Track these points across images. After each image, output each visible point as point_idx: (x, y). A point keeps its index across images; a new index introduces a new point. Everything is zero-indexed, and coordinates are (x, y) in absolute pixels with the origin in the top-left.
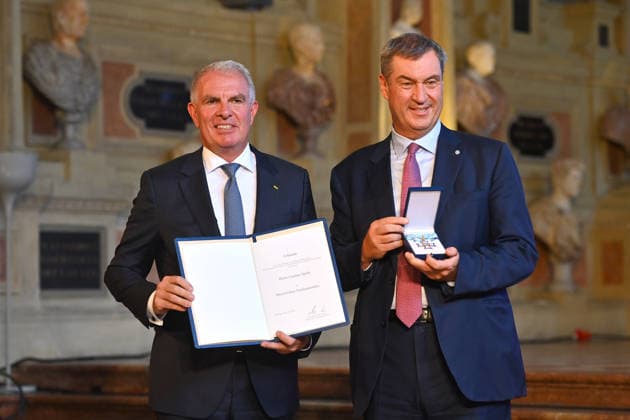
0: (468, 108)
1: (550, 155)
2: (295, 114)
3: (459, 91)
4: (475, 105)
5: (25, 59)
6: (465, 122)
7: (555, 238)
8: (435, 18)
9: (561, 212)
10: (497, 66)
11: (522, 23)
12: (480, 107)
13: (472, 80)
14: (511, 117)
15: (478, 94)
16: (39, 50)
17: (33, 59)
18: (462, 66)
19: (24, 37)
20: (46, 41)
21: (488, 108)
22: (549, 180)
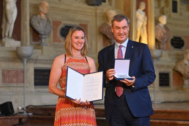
0: (159, 34)
1: (183, 48)
2: (108, 36)
3: (156, 30)
4: (161, 33)
5: (30, 20)
6: (158, 38)
7: (184, 72)
8: (149, 8)
9: (186, 65)
10: (167, 23)
11: (175, 10)
12: (162, 34)
13: (160, 26)
14: (172, 37)
15: (162, 30)
16: (34, 17)
17: (33, 20)
18: (157, 22)
19: (30, 14)
20: (36, 15)
21: (164, 34)
22: (183, 55)
